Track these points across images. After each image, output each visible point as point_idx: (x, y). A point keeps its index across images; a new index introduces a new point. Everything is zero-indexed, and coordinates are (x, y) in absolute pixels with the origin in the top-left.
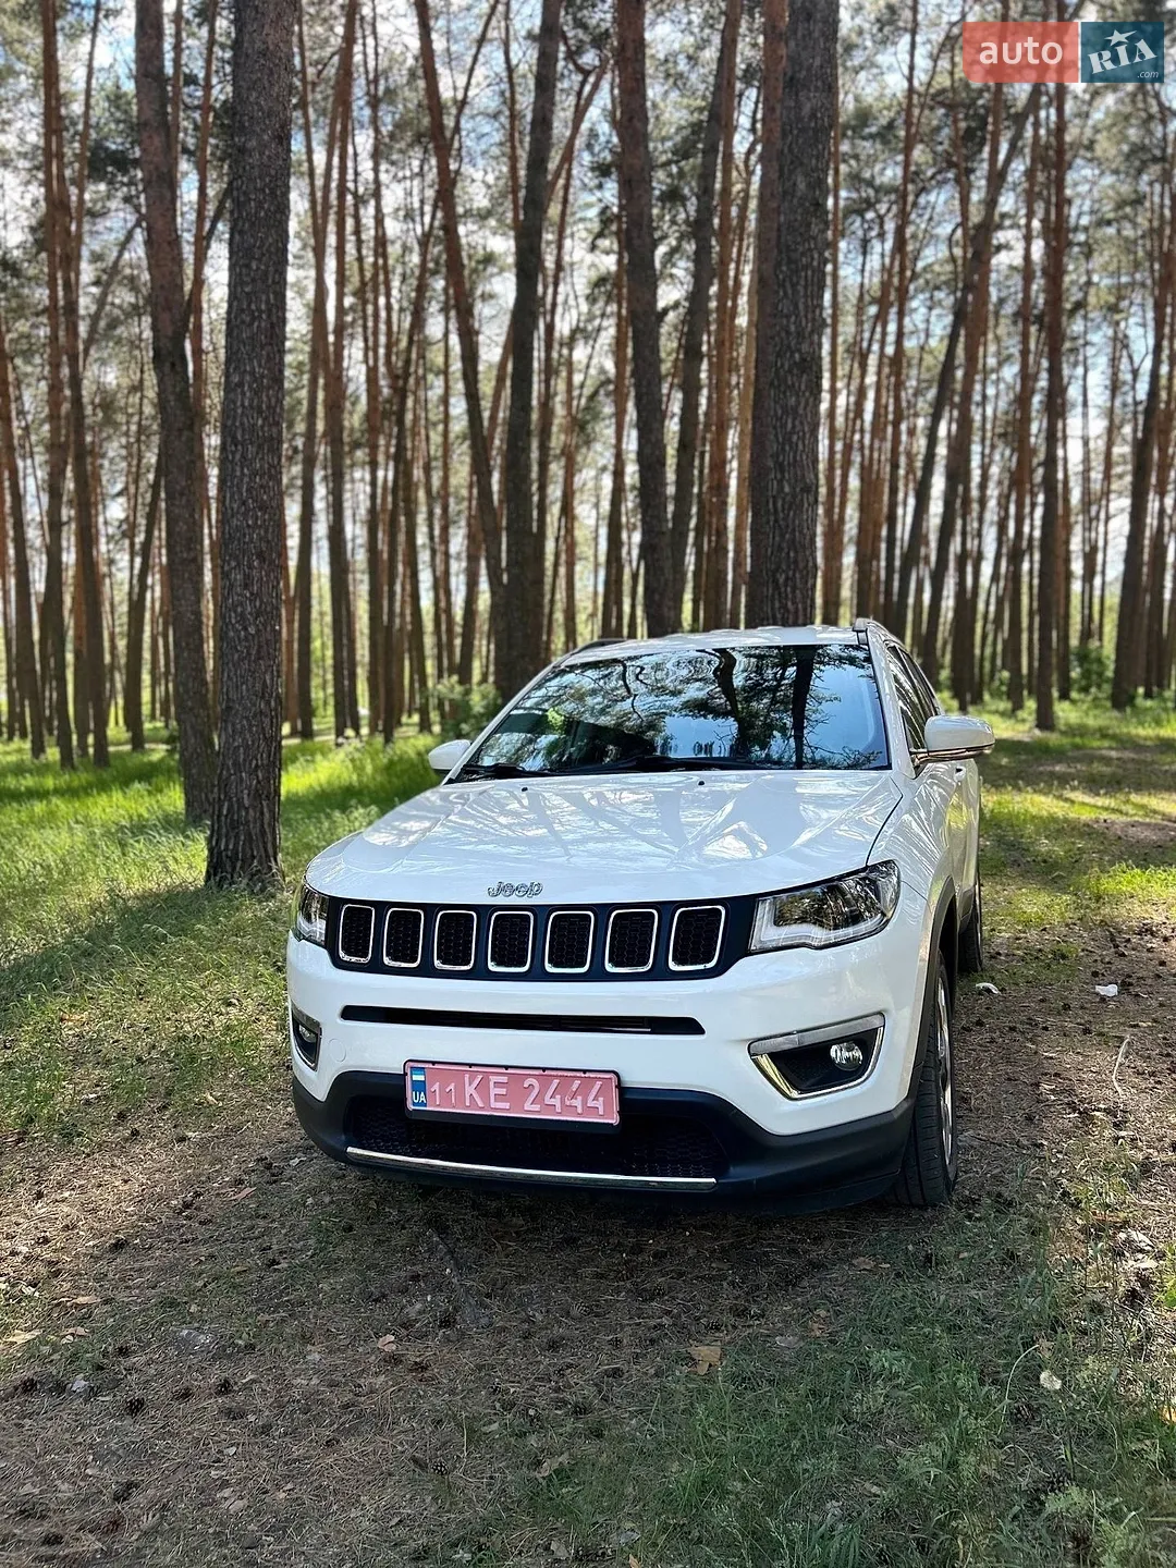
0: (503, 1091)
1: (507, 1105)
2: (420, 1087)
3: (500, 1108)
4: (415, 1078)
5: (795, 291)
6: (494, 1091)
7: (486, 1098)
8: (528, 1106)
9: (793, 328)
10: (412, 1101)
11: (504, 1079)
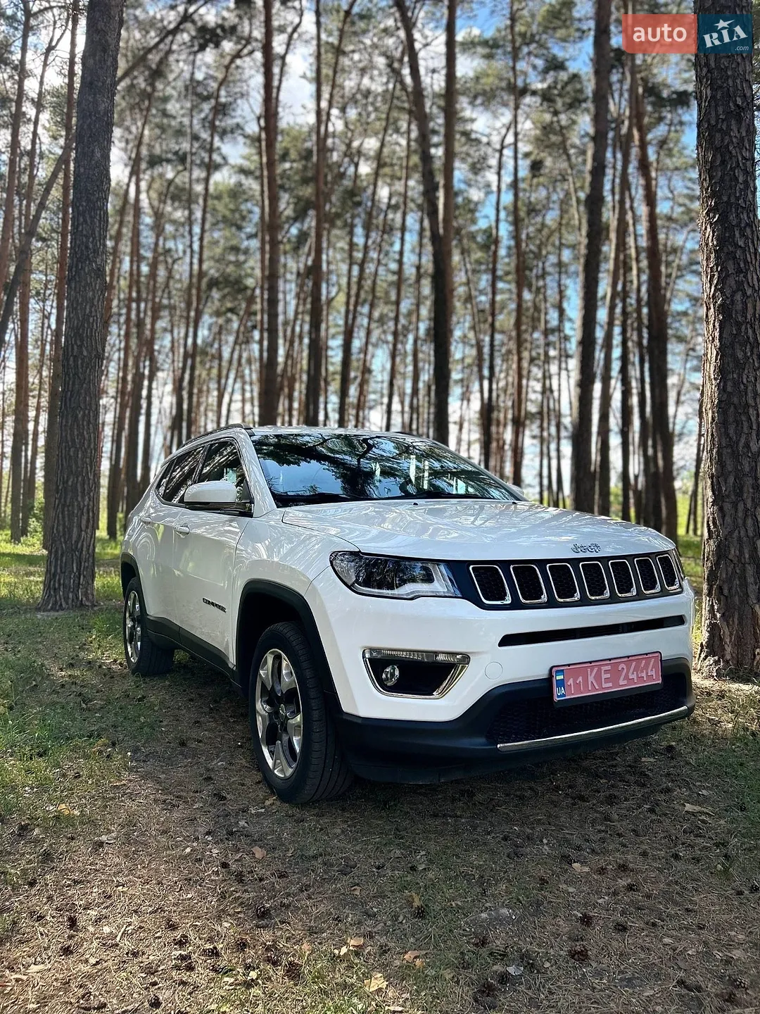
0: (608, 676)
1: (610, 685)
2: (561, 683)
3: (608, 687)
4: (558, 678)
5: (92, 222)
6: (604, 676)
7: (600, 684)
8: (622, 682)
9: (91, 246)
10: (558, 694)
11: (608, 668)
